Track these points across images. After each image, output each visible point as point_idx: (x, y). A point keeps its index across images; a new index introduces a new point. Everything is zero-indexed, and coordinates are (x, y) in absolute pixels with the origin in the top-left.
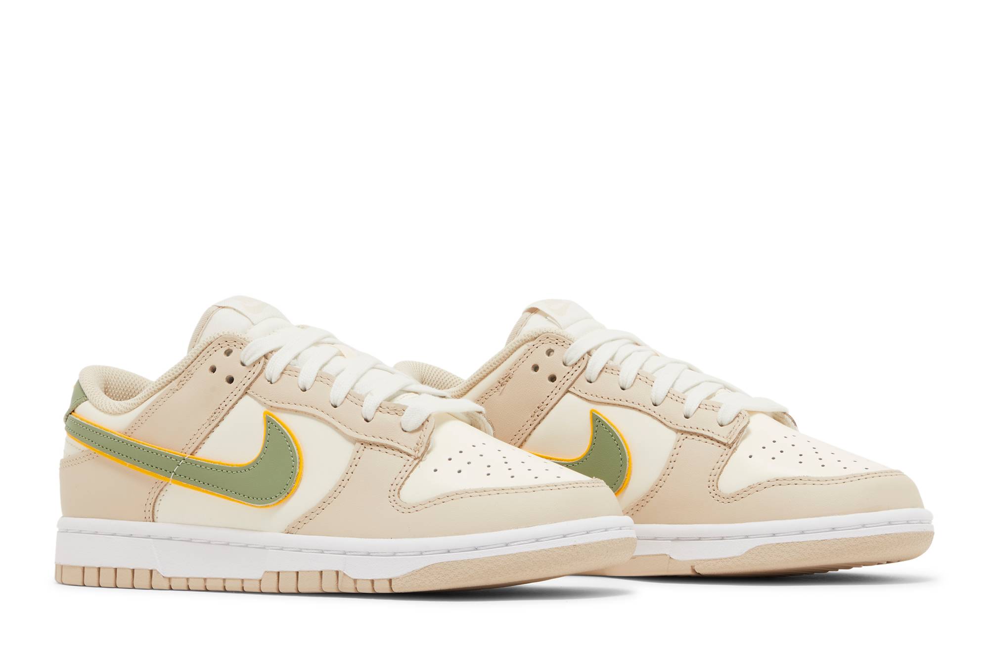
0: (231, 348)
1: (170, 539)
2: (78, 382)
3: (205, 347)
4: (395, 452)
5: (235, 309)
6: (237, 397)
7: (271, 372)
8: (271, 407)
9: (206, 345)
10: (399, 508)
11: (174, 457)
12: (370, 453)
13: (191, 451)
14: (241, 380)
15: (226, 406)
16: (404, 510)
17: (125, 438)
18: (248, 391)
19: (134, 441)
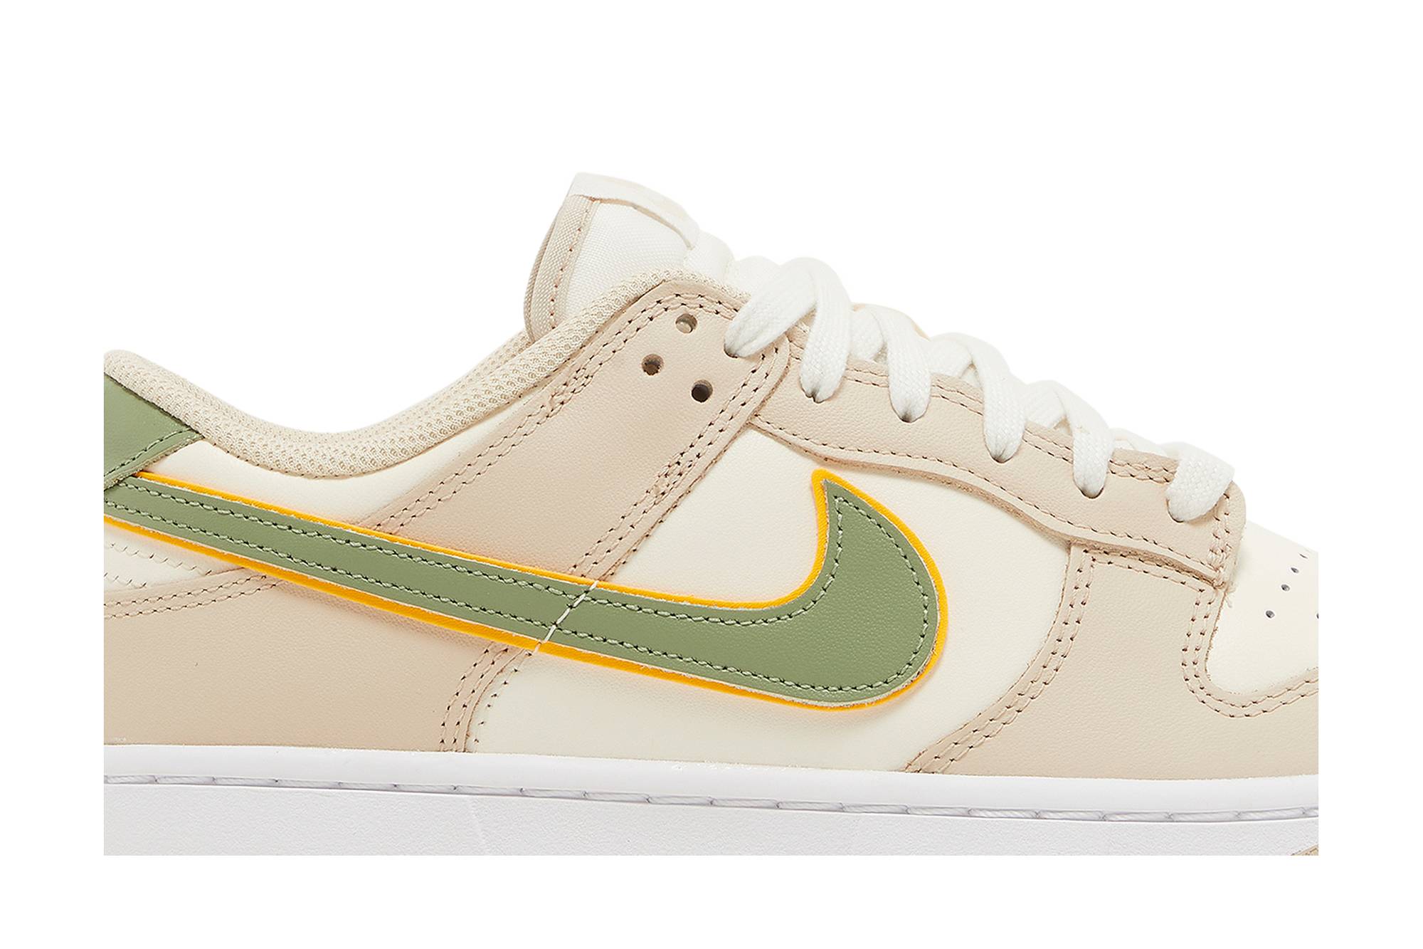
0: (691, 312)
1: (585, 796)
2: (105, 374)
3: (618, 308)
4: (1164, 571)
5: (635, 207)
6: (727, 435)
7: (817, 372)
8: (826, 459)
9: (624, 301)
10: (1219, 705)
11: (557, 585)
12: (1106, 574)
13: (602, 568)
14: (732, 393)
15: (698, 456)
16: (1232, 711)
17: (381, 536)
18: (757, 421)
19: (417, 546)
